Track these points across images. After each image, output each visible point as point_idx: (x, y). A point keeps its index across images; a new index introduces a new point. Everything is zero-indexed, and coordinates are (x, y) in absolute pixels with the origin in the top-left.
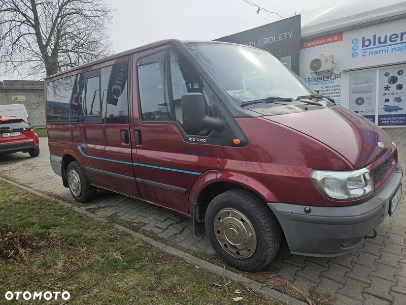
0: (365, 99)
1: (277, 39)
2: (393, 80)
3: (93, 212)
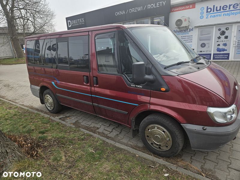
0: (206, 44)
1: (156, 5)
2: (223, 33)
3: (64, 120)
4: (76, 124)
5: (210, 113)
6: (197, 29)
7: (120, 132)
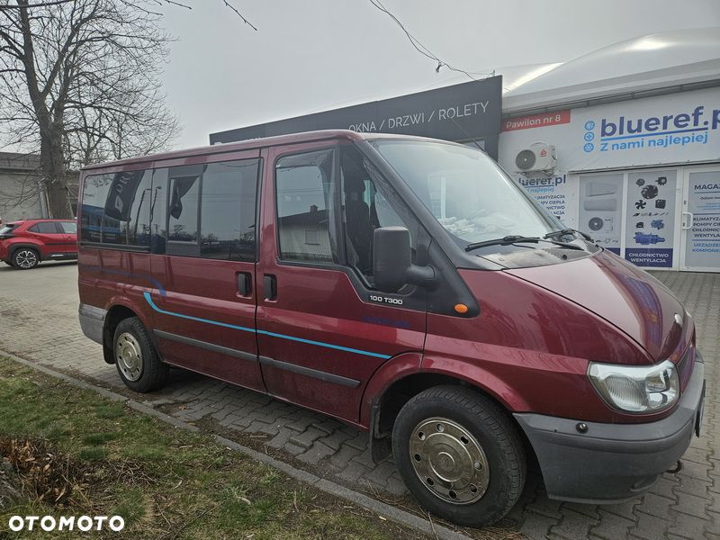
0: (603, 220)
1: (461, 112)
2: (651, 192)
3: (167, 412)
4: (205, 424)
5: (595, 379)
6: (577, 179)
7: (337, 452)
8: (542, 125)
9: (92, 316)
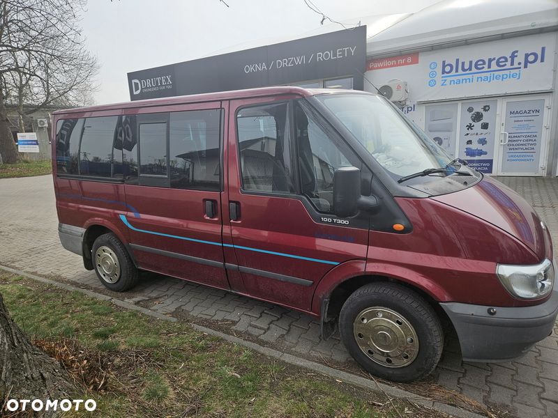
0: (443, 139)
1: (335, 55)
2: (478, 117)
3: (147, 307)
4: (179, 314)
5: (502, 277)
6: (423, 108)
7: (289, 331)
8: (397, 65)
9: (71, 234)
